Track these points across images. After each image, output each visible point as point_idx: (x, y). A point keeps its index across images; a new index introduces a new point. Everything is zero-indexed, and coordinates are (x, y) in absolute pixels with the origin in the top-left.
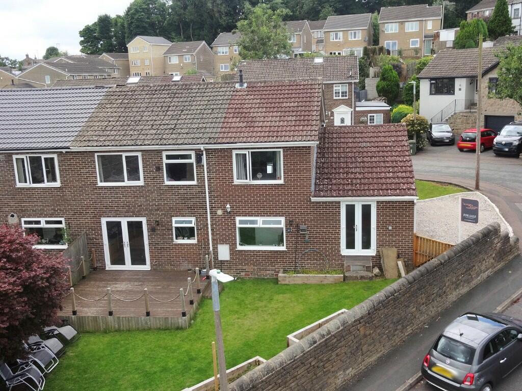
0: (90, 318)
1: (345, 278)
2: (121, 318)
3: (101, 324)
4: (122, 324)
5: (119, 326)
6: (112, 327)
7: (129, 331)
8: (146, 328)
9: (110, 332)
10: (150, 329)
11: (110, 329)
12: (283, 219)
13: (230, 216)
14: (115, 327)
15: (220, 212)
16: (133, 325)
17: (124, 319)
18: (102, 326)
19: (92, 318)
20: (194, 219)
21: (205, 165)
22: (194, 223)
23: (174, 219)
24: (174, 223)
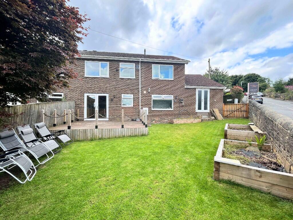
0: (81, 130)
1: (202, 120)
2: (104, 130)
3: (89, 134)
4: (104, 134)
5: (102, 135)
6: (96, 137)
7: (109, 138)
8: (121, 136)
9: (95, 139)
10: (124, 136)
11: (95, 138)
12: (173, 96)
13: (149, 94)
14: (99, 136)
15: (145, 92)
16: (112, 134)
17: (106, 130)
18: (89, 136)
19: (83, 131)
20: (132, 95)
21: (140, 70)
22: (132, 97)
23: (123, 95)
24: (122, 97)
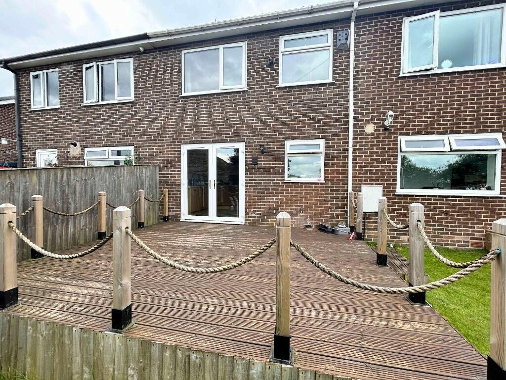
13: (388, 134)
15: (370, 129)
20: (322, 142)
21: (352, 48)
22: (322, 149)
23: (288, 143)
24: (288, 150)
